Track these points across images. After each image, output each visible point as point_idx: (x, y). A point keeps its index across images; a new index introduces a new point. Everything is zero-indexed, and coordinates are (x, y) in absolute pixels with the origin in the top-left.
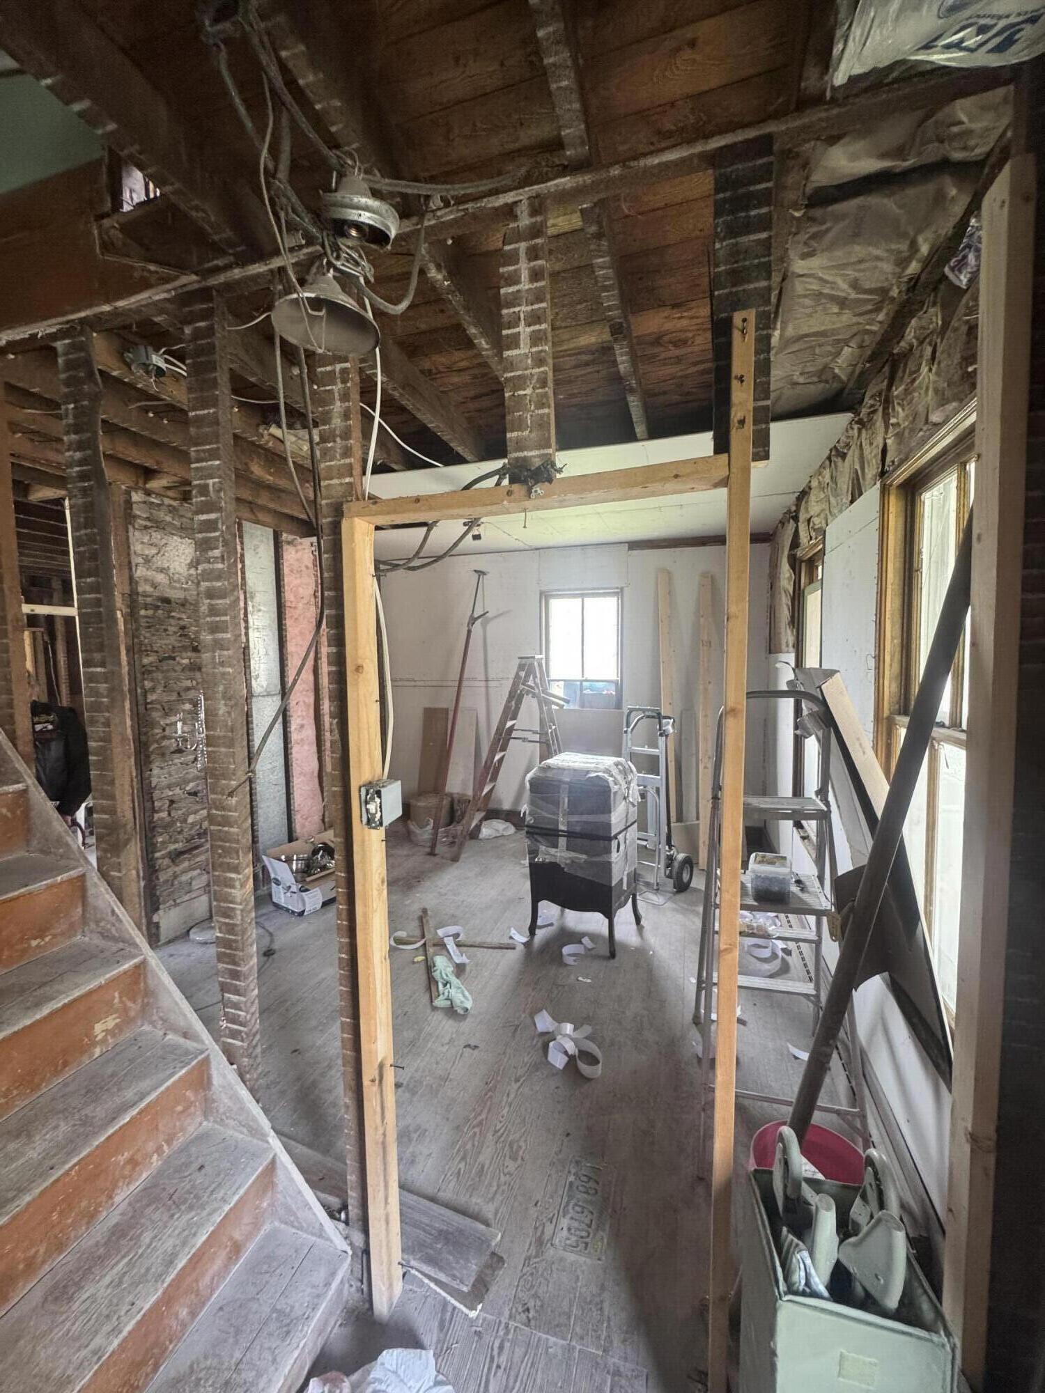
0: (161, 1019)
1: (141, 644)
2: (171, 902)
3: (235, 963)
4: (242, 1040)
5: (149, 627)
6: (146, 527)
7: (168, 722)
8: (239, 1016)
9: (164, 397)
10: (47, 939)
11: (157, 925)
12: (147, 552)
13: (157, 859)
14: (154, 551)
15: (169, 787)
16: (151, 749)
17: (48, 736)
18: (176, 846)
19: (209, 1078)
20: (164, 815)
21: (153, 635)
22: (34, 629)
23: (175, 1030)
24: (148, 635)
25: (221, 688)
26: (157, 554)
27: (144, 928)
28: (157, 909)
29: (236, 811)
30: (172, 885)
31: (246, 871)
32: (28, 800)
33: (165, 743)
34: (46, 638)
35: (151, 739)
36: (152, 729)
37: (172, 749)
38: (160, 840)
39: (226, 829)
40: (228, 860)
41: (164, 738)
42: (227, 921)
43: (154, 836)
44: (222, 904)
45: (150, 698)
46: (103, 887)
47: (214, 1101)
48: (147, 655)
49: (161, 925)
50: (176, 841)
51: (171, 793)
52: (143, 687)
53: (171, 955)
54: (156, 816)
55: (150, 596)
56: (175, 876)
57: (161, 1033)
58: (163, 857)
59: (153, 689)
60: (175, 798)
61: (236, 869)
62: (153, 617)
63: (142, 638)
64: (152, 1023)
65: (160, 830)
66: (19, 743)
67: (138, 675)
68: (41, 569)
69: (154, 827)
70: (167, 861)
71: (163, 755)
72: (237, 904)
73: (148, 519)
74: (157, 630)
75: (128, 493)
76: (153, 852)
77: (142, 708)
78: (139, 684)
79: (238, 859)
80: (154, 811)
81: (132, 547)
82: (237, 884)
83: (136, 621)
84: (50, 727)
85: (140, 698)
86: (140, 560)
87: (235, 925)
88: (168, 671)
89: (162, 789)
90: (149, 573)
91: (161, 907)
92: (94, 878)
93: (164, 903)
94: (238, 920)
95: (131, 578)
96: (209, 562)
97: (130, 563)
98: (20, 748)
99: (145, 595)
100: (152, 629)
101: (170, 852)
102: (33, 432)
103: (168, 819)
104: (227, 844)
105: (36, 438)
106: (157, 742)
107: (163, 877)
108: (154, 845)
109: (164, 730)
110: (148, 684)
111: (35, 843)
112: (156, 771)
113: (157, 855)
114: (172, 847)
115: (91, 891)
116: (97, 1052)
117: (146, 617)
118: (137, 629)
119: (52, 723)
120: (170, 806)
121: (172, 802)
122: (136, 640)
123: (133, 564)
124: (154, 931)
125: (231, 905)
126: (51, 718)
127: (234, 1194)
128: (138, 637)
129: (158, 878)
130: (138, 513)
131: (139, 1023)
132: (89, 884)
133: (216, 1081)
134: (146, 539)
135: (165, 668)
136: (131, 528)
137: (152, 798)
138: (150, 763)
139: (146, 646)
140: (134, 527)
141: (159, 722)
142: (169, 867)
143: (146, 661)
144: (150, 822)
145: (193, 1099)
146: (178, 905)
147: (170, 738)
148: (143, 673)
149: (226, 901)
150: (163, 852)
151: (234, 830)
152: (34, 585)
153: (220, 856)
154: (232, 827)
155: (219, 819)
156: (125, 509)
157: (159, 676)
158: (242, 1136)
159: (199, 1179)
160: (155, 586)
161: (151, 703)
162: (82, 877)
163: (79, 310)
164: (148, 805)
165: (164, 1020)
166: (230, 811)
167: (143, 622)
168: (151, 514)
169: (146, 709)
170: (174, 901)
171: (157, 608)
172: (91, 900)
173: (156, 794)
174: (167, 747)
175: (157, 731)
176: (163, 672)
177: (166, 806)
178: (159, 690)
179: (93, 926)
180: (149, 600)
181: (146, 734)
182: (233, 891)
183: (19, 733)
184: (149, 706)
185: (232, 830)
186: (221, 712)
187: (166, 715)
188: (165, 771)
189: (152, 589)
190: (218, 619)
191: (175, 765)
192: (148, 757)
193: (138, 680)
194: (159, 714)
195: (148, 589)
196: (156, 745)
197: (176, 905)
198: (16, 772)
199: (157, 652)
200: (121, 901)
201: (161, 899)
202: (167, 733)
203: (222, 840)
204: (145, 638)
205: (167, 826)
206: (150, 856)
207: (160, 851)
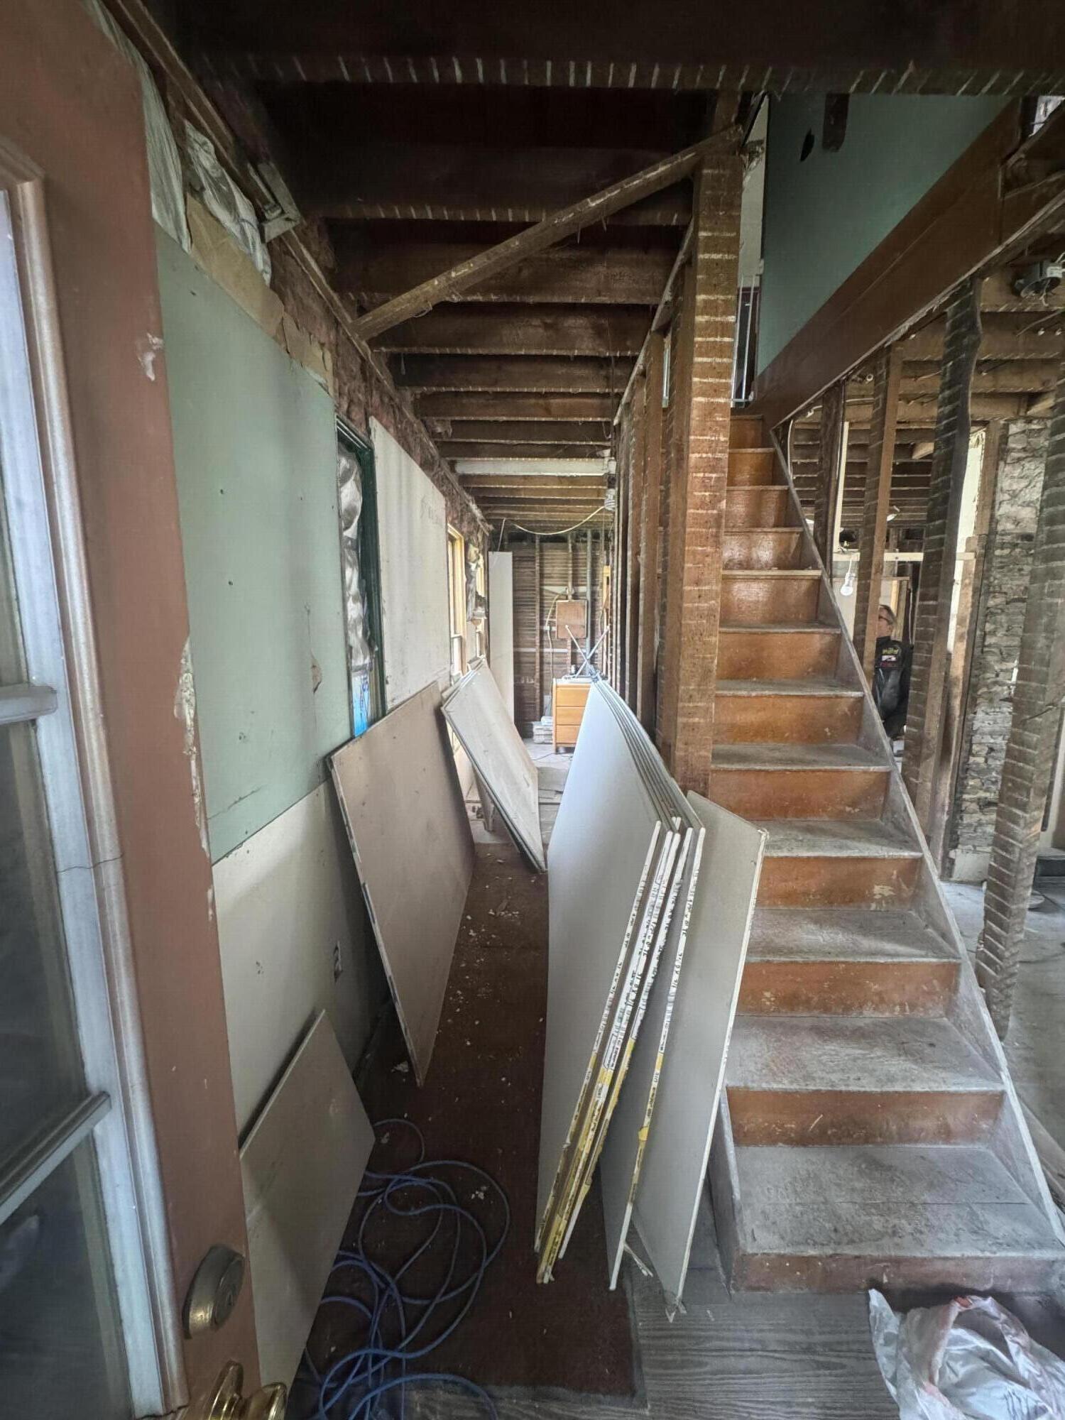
0: (926, 911)
1: (989, 585)
2: (970, 847)
3: (1004, 897)
4: (996, 971)
5: (1002, 567)
6: (1019, 460)
7: (1004, 668)
8: (998, 948)
9: (1055, 308)
10: (857, 810)
11: (952, 862)
12: (1015, 487)
13: (964, 800)
14: (1024, 483)
15: (992, 734)
16: (979, 693)
17: (890, 665)
18: (987, 795)
19: (957, 984)
20: (981, 760)
21: (1005, 576)
22: (901, 578)
23: (936, 928)
24: (998, 576)
25: (1045, 620)
26: (1026, 487)
27: (939, 858)
28: (955, 847)
29: (1035, 748)
30: (975, 831)
31: (1036, 813)
32: (862, 705)
33: (997, 689)
34: (910, 587)
35: (981, 682)
36: (984, 672)
37: (1002, 697)
38: (971, 783)
39: (1021, 764)
40: (1016, 795)
41: (996, 683)
42: (1004, 854)
43: (966, 778)
44: (1002, 836)
45: (990, 640)
46: (902, 787)
47: (956, 1005)
48: (994, 597)
49: (956, 862)
50: (987, 790)
51: (992, 741)
52: (983, 630)
53: (960, 894)
54: (972, 759)
55: (1009, 534)
56: (980, 824)
57: (924, 924)
58: (972, 801)
59: (993, 633)
60: (994, 746)
61: (1024, 807)
62: (1009, 555)
63: (992, 579)
64: (919, 912)
65: (973, 774)
66: (865, 661)
67: (981, 618)
68: (914, 522)
69: (967, 769)
70: (974, 806)
71: (991, 701)
72: (1017, 840)
73: (1024, 449)
74: (1010, 570)
75: (1006, 427)
76: (962, 793)
77: (977, 651)
78: (980, 626)
79: (1028, 796)
80: (970, 753)
81: (999, 485)
82: (1022, 822)
83: (990, 562)
84: (894, 659)
85: (978, 640)
86: (1007, 497)
87: (1012, 861)
88: (1013, 614)
89: (983, 734)
90: (1014, 509)
91: (960, 846)
92: (897, 777)
93: (964, 844)
94: (1015, 857)
95: (992, 516)
96: (1058, 486)
97: (994, 501)
98: (865, 665)
99: (1004, 533)
100: (1005, 570)
101: (979, 799)
102: (923, 396)
103: (984, 766)
104: (1019, 780)
105: (925, 400)
106: (987, 686)
107: (967, 819)
108: (964, 786)
109: (997, 675)
110: (989, 627)
111: (862, 739)
112: (980, 715)
113: (966, 796)
114: (982, 794)
115: (892, 787)
116: (873, 906)
117: (1001, 557)
118: (989, 570)
119: (895, 655)
120: (988, 753)
121: (991, 750)
122: (985, 582)
123: (997, 502)
124: (948, 865)
125: (1011, 840)
126: (896, 652)
127: (954, 1084)
128: (988, 578)
129: (961, 818)
130: (1013, 446)
131: (908, 906)
132: (892, 780)
133: (963, 989)
134: (1017, 473)
135: (1011, 610)
136: (1002, 464)
137: (971, 740)
138: (976, 705)
139: (994, 587)
140: (1006, 463)
141: (993, 666)
142: (975, 812)
143: (991, 603)
144: (966, 763)
145: (938, 989)
146: (978, 852)
147: (1001, 684)
148: (986, 616)
149: (1007, 835)
150: (972, 796)
151: (1030, 768)
152: (907, 538)
153: (1009, 789)
154: (1028, 764)
155: (1016, 753)
156: (1000, 445)
157: (1003, 618)
158: (975, 1053)
159: (928, 1050)
160: (1017, 522)
161: (989, 646)
162: (888, 774)
163: (972, 267)
164: (966, 746)
165: (929, 915)
166: (1029, 747)
167: (996, 563)
168: (1029, 443)
169: (982, 652)
170: (974, 847)
171: (1016, 545)
172: (891, 794)
173: (976, 738)
174: (996, 693)
175: (988, 675)
176: (1008, 614)
177: (984, 753)
178: (1000, 633)
179: (889, 814)
180: (1007, 539)
181: (976, 676)
182: (1016, 827)
183: (866, 654)
184: (986, 649)
185: (1028, 767)
186: (1039, 645)
187: (1003, 660)
188: (991, 717)
189: (1013, 527)
190: (1055, 546)
191: (1002, 713)
192: (974, 700)
193: (979, 622)
194: (996, 658)
195: (1009, 526)
196: (985, 690)
197: (975, 851)
198: (859, 683)
199: (1005, 593)
200: (914, 805)
201: (961, 840)
202: (1000, 679)
203: (1014, 775)
204: (995, 579)
205: (980, 772)
206: (958, 795)
207: (969, 793)
